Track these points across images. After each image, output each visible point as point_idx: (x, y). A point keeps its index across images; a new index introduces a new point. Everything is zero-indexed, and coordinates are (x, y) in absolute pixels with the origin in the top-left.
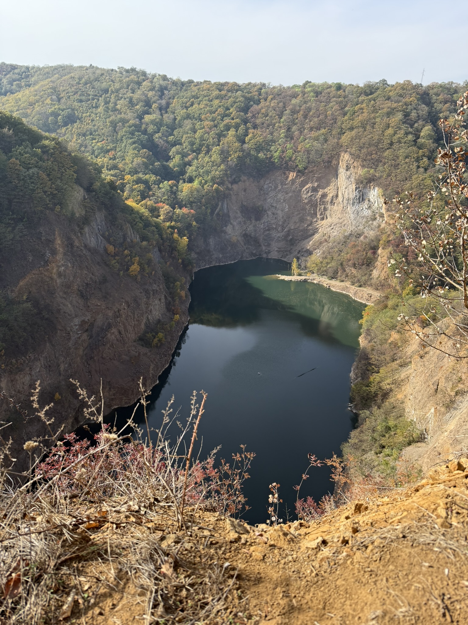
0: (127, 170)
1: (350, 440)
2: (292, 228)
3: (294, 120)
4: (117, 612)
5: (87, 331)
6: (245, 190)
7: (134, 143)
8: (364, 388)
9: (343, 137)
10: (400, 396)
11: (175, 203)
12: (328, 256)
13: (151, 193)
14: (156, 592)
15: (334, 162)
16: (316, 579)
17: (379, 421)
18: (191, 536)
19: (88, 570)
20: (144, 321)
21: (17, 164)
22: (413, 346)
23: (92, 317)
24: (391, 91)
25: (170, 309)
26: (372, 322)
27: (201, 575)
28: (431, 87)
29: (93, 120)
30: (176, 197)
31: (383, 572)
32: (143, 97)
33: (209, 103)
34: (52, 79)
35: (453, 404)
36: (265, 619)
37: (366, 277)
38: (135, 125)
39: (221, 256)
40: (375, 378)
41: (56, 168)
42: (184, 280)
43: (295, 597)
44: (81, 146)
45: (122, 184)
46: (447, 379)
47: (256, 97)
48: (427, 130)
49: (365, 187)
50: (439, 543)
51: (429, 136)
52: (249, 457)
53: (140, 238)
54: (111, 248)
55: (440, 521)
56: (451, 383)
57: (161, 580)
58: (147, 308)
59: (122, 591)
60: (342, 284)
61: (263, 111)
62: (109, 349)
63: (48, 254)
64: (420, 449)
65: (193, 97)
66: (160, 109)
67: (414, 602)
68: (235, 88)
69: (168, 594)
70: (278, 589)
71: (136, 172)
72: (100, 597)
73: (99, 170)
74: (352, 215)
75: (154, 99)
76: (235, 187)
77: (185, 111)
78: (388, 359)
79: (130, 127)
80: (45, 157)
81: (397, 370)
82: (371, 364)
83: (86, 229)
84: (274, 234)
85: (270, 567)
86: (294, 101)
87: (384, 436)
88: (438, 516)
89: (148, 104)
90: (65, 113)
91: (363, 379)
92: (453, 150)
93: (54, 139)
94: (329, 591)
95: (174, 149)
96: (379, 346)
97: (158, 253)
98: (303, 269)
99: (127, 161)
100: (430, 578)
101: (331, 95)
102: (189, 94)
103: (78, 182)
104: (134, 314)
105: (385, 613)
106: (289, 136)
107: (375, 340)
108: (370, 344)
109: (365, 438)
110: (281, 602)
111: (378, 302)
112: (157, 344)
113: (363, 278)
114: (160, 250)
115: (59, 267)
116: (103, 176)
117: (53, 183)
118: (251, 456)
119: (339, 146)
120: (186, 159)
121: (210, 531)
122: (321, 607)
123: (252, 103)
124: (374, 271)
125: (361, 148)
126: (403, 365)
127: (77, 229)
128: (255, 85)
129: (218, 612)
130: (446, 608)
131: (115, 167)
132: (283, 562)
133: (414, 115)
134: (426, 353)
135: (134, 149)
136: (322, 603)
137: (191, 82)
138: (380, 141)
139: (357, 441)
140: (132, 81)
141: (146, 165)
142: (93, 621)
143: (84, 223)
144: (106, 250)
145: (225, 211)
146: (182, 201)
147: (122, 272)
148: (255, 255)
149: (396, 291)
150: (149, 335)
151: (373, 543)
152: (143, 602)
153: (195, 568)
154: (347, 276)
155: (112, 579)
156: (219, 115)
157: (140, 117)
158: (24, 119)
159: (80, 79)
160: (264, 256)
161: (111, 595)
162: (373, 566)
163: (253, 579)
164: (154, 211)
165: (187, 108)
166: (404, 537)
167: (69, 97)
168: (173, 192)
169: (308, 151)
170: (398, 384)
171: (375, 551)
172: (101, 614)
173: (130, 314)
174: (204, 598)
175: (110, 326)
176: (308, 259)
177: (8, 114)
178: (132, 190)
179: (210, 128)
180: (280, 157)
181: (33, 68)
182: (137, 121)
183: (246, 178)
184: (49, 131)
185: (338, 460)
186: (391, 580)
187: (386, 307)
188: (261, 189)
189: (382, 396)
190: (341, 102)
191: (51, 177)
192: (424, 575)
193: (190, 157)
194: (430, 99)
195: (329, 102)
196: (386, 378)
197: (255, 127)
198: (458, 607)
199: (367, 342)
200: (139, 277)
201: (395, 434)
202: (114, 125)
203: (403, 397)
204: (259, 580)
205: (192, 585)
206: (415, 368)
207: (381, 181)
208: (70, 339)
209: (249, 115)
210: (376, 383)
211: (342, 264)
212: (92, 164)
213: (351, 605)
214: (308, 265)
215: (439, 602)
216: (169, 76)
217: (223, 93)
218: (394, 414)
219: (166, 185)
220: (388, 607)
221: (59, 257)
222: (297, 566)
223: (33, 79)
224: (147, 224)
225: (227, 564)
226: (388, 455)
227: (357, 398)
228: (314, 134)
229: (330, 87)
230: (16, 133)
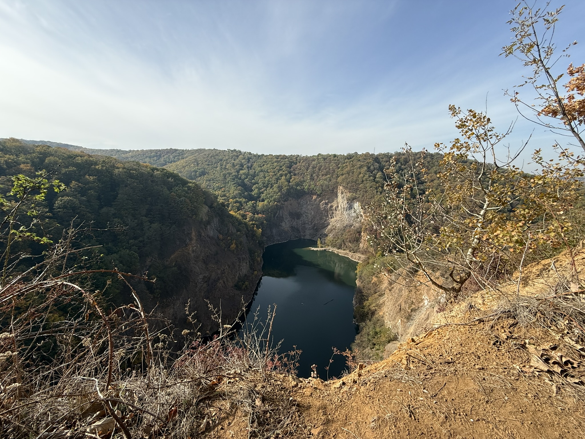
0: (231, 197)
1: (355, 341)
2: (316, 223)
3: (314, 171)
4: (231, 427)
5: (206, 282)
6: (291, 205)
7: (234, 184)
8: (361, 310)
9: (339, 179)
10: (381, 314)
11: (255, 211)
12: (336, 237)
13: (242, 207)
14: (253, 414)
15: (335, 190)
16: (340, 403)
17: (371, 329)
18: (270, 385)
19: (214, 405)
20: (238, 275)
21: (174, 195)
22: (385, 284)
23: (209, 274)
24: (360, 157)
25: (252, 268)
26: (362, 272)
27: (277, 405)
28: (379, 155)
29: (214, 174)
30: (255, 209)
31: (376, 396)
32: (240, 163)
33: (272, 165)
34: (195, 155)
35: (411, 317)
36: (314, 428)
37: (357, 248)
38: (235, 175)
39: (279, 238)
40: (366, 303)
41: (194, 197)
42: (259, 252)
43: (330, 414)
44: (208, 186)
45: (228, 203)
46: (405, 302)
47: (295, 161)
48: (379, 174)
49: (352, 202)
50: (405, 378)
51: (381, 178)
52: (298, 352)
53: (236, 230)
54: (221, 236)
55: (404, 366)
56: (408, 305)
57: (255, 408)
58: (239, 268)
59: (234, 415)
60: (345, 251)
61: (299, 167)
62: (218, 292)
63: (188, 241)
64: (395, 345)
65: (264, 162)
66: (248, 168)
67: (394, 410)
68: (284, 157)
69: (259, 415)
70: (320, 411)
71: (235, 198)
72: (221, 419)
73: (216, 197)
74: (346, 216)
75: (245, 163)
76: (286, 203)
77: (260, 168)
78: (372, 292)
79: (233, 176)
80: (189, 192)
81: (378, 298)
82: (363, 296)
83: (208, 227)
84: (307, 226)
85: (315, 399)
86: (313, 163)
87: (375, 338)
88: (403, 364)
89: (242, 165)
90: (201, 171)
91: (360, 304)
92: (391, 183)
93: (194, 183)
94: (348, 409)
95: (255, 186)
96: (367, 285)
97: (246, 238)
98: (323, 244)
99: (231, 192)
100: (401, 397)
101: (331, 159)
102: (262, 160)
103: (205, 203)
104: (232, 271)
105: (379, 418)
106: (312, 179)
107: (365, 282)
108: (362, 284)
109: (364, 339)
110: (322, 418)
111: (364, 261)
112: (244, 288)
113: (355, 248)
114: (247, 237)
115: (193, 247)
116: (218, 200)
117: (192, 204)
118: (300, 352)
119: (337, 183)
120: (261, 191)
121: (281, 382)
122: (344, 418)
123: (293, 164)
124: (361, 244)
125: (348, 184)
126: (381, 295)
127: (203, 227)
128: (294, 156)
129: (288, 425)
130: (411, 412)
131: (225, 196)
132: (322, 396)
133: (372, 168)
134: (392, 288)
135: (234, 187)
136: (345, 416)
137: (263, 155)
138: (357, 180)
139: (359, 341)
140: (234, 155)
141: (240, 194)
142: (218, 433)
143: (207, 224)
144: (218, 237)
145: (281, 215)
146: (259, 211)
147: (226, 249)
148: (297, 237)
149: (373, 255)
150: (240, 283)
151: (370, 381)
152: (246, 420)
153: (274, 401)
154: (347, 247)
155: (228, 408)
156: (277, 170)
157: (238, 172)
158: (179, 174)
159: (209, 155)
160: (303, 238)
161: (228, 418)
162: (371, 394)
163: (306, 406)
164: (244, 216)
165: (261, 167)
166: (386, 376)
167: (203, 163)
168: (254, 207)
169: (322, 186)
170: (380, 306)
171: (371, 385)
172: (222, 429)
173: (230, 271)
174: (279, 418)
175: (219, 279)
176: (326, 238)
177: (172, 172)
178: (233, 206)
179: (273, 176)
180: (308, 188)
181: (186, 150)
182: (236, 174)
183: (291, 199)
184: (192, 179)
185: (350, 352)
186: (381, 400)
187: (369, 263)
188: (299, 204)
189: (371, 314)
190: (336, 163)
191: (191, 201)
192: (398, 396)
193: (262, 190)
194: (379, 160)
195: (331, 163)
196: (372, 303)
197: (295, 175)
198: (418, 411)
199: (360, 283)
200: (235, 251)
201: (380, 336)
202: (225, 175)
203: (383, 314)
204: (309, 407)
205: (272, 410)
206: (388, 297)
207: (359, 199)
208: (197, 287)
209: (292, 169)
210: (367, 306)
211: (343, 241)
212: (213, 194)
213: (360, 416)
214: (326, 242)
215: (407, 408)
216: (252, 153)
217: (279, 160)
218: (378, 324)
219: (250, 203)
220: (380, 414)
221: (193, 242)
222: (330, 398)
223: (185, 155)
224: (240, 223)
225: (291, 399)
226: (378, 350)
227: (358, 316)
228: (324, 177)
229: (331, 156)
230: (175, 181)
